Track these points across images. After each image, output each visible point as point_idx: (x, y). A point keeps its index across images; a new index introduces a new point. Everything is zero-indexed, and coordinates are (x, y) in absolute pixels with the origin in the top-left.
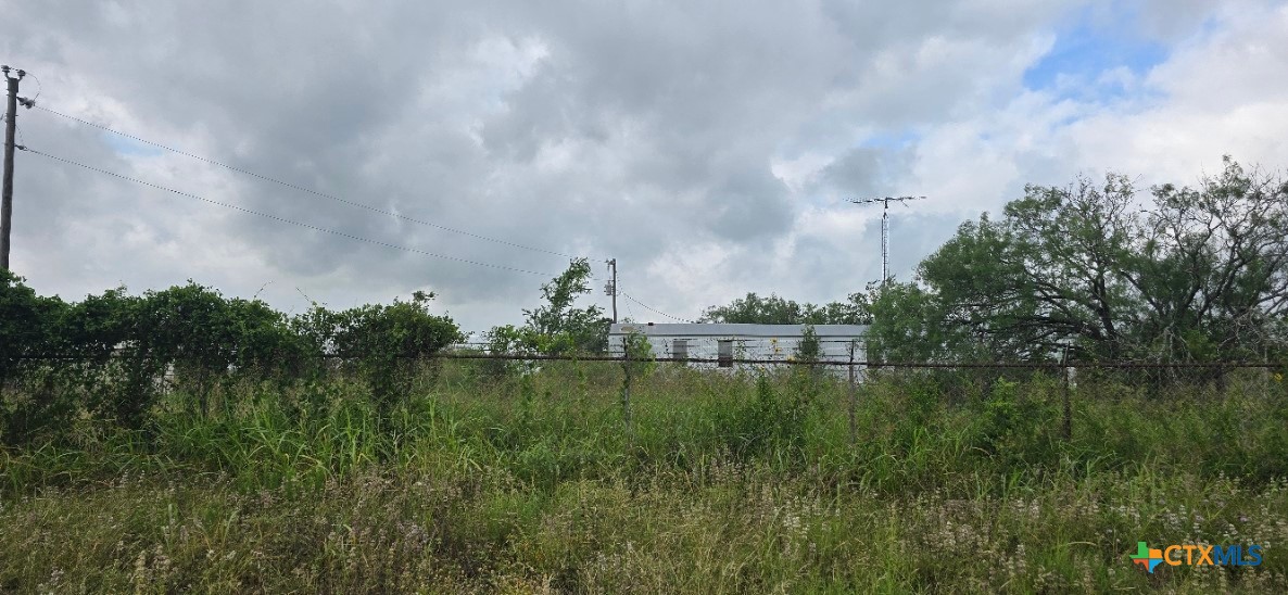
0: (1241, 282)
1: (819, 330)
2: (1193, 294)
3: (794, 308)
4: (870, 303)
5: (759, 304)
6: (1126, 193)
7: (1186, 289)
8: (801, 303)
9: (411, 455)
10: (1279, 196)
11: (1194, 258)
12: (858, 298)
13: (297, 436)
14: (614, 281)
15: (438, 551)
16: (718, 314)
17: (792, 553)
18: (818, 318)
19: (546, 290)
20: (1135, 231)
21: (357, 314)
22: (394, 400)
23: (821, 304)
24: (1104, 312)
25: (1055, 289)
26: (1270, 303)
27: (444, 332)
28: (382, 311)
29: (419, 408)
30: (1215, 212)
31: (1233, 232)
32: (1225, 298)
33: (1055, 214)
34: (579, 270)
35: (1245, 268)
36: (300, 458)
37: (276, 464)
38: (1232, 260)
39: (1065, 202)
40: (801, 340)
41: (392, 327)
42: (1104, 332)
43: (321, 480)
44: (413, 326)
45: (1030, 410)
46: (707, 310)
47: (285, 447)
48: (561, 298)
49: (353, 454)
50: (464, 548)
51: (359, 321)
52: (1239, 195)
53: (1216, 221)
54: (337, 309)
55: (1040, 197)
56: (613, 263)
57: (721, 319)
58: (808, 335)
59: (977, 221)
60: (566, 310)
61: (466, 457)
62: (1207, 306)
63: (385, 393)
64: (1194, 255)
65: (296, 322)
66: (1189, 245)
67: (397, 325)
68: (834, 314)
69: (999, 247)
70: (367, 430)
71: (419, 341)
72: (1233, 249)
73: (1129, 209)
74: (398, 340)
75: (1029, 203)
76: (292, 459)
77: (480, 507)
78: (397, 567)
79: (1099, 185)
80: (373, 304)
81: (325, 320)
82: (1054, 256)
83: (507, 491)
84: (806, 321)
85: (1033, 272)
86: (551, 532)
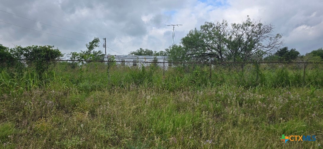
0: (249, 46)
1: (158, 57)
2: (239, 48)
3: (151, 52)
4: (170, 51)
5: (143, 51)
6: (226, 25)
7: (237, 47)
8: (153, 51)
9: (48, 86)
10: (258, 26)
11: (239, 40)
12: (167, 50)
13: (14, 81)
14: (105, 44)
15: (58, 108)
16: (133, 53)
17: (148, 104)
18: (158, 54)
19: (87, 46)
20: (228, 34)
21: (30, 48)
22: (43, 71)
23: (158, 51)
24: (220, 52)
25: (210, 46)
26: (254, 50)
27: (57, 54)
28: (38, 47)
29: (51, 74)
30: (244, 29)
31: (247, 34)
32: (245, 49)
33: (211, 29)
34: (96, 41)
35: (250, 42)
36: (15, 87)
37: (8, 88)
38: (247, 41)
39: (213, 26)
40: (153, 59)
41: (41, 52)
42: (220, 57)
43: (22, 92)
44: (48, 52)
45: (203, 73)
46: (130, 53)
47: (10, 84)
48: (91, 48)
49: (32, 86)
50: (64, 107)
51: (31, 50)
52: (249, 25)
53: (244, 32)
54: (24, 46)
55: (208, 24)
56: (105, 39)
57: (133, 54)
58: (155, 58)
59: (194, 29)
60: (92, 51)
61: (64, 85)
62: (242, 51)
63: (40, 70)
64: (239, 39)
65: (11, 51)
66: (239, 37)
67: (43, 51)
68: (161, 53)
69: (199, 36)
70: (35, 79)
71: (49, 56)
72: (247, 38)
73: (227, 28)
74: (44, 55)
75: (206, 26)
76: (13, 87)
77: (69, 97)
78: (46, 112)
79: (221, 23)
80: (35, 45)
81: (20, 50)
82: (210, 39)
83: (76, 94)
84: (154, 55)
85: (206, 42)
86: (88, 102)
